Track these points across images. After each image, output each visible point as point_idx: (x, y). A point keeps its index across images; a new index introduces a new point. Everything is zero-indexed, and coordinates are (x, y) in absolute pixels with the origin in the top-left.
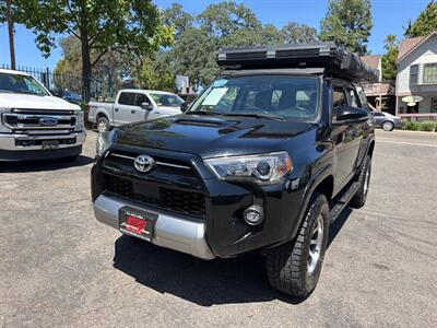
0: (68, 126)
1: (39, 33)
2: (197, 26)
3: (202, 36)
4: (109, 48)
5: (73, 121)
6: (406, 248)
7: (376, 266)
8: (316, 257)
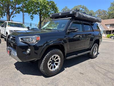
1: (31, 15)
4: (45, 18)
6: (96, 70)
7: (81, 73)
8: (57, 67)
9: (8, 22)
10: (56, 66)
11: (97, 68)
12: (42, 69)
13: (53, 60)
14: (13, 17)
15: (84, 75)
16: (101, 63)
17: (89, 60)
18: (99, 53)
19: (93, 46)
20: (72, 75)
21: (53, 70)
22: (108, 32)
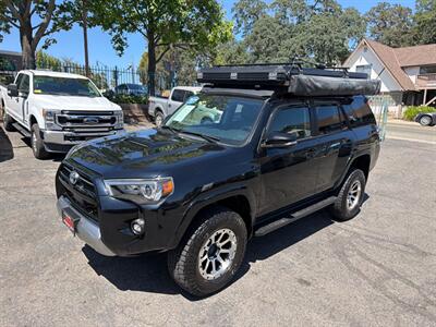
0: (109, 125)
1: (114, 34)
2: (271, 14)
3: (275, 25)
4: (171, 46)
5: (113, 120)
6: (351, 268)
7: (301, 281)
8: (225, 265)
9: (35, 77)
10: (222, 261)
11: (354, 260)
12: (182, 276)
13: (215, 245)
14: (45, 47)
15: (310, 288)
16: (372, 238)
17: (330, 227)
18: (366, 197)
19: (345, 180)
20: (274, 287)
21: (214, 275)
22: (410, 98)
